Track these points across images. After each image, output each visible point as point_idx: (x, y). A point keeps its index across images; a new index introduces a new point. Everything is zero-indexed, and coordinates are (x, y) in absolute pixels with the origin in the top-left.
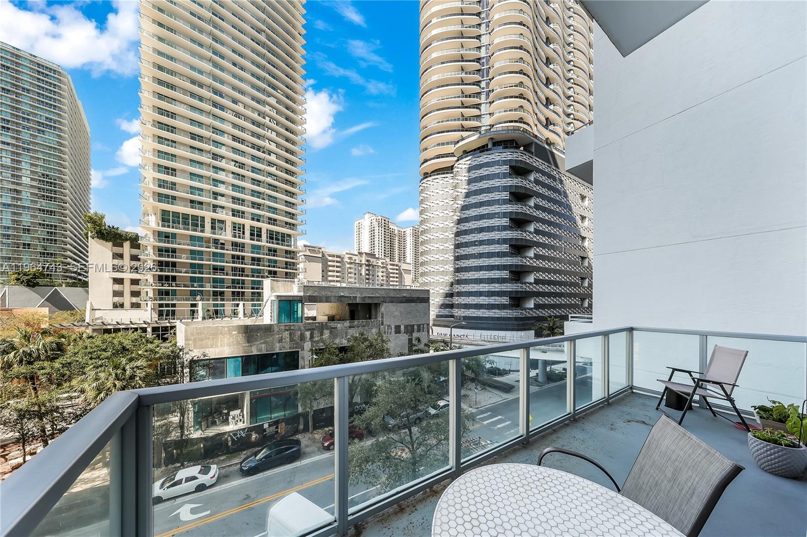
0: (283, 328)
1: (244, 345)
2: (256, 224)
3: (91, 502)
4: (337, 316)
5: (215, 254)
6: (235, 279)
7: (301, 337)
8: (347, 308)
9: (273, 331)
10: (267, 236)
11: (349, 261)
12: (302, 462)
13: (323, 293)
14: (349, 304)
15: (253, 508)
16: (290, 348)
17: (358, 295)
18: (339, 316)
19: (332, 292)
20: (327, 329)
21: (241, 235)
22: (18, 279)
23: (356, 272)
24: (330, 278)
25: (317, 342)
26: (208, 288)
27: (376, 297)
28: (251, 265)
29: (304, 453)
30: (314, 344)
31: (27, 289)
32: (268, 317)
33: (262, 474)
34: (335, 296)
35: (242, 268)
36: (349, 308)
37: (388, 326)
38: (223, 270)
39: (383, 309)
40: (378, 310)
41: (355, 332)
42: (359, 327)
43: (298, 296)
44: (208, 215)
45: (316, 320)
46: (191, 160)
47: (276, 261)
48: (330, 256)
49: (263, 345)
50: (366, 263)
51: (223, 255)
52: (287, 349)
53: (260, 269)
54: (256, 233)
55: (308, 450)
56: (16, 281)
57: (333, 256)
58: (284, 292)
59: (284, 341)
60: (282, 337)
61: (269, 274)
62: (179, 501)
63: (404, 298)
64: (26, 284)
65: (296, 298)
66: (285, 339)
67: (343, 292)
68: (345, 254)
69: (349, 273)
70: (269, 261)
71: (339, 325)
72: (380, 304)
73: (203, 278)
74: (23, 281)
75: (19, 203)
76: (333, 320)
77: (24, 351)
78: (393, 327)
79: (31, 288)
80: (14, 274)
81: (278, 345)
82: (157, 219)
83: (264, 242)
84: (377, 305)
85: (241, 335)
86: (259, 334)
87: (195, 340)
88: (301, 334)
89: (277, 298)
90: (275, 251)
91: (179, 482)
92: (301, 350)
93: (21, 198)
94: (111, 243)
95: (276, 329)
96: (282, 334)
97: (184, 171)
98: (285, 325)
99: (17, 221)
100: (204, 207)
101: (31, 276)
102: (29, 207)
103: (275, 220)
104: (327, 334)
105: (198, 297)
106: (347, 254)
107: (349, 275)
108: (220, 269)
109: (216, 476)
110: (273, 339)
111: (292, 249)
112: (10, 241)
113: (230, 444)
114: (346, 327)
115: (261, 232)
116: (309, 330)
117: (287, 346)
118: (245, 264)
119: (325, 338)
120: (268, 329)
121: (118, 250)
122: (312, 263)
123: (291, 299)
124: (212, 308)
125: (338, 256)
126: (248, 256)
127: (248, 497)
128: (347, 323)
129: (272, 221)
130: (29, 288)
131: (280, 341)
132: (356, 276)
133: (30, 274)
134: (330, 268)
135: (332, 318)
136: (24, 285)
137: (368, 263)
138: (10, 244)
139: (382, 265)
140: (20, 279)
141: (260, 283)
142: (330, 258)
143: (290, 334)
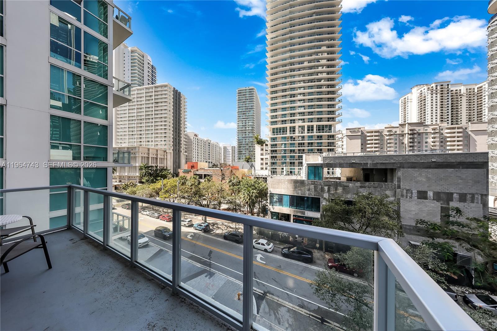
0: (310, 182)
1: (291, 189)
2: (310, 124)
3: (238, 236)
4: (354, 178)
5: (291, 144)
6: (299, 155)
7: (321, 190)
8: (362, 172)
9: (305, 184)
10: (317, 129)
11: (388, 134)
12: (312, 266)
13: (337, 161)
14: (363, 169)
15: (280, 273)
16: (314, 195)
17: (369, 162)
18: (355, 178)
19: (345, 160)
20: (341, 186)
21: (303, 132)
23: (397, 142)
24: (368, 150)
25: (333, 194)
26: (288, 160)
27: (390, 163)
28: (307, 147)
29: (315, 262)
30: (331, 196)
32: (303, 175)
33: (290, 260)
34: (347, 163)
35: (303, 149)
36: (363, 172)
37: (407, 190)
38: (294, 151)
39: (399, 173)
40: (394, 175)
41: (364, 192)
42: (370, 187)
43: (319, 164)
44: (288, 125)
45: (340, 180)
46: (282, 102)
47: (321, 143)
48: (368, 132)
49: (300, 191)
50: (410, 132)
51: (294, 144)
52: (313, 196)
53: (312, 149)
54: (310, 129)
55: (318, 261)
56: (245, 161)
57: (372, 132)
58: (313, 162)
59: (311, 190)
60: (310, 188)
61: (317, 151)
62: (259, 251)
63: (434, 164)
65: (318, 165)
66: (311, 189)
67: (354, 160)
68: (384, 128)
69: (388, 144)
70: (318, 143)
71: (350, 184)
72: (396, 169)
73: (286, 156)
76: (351, 181)
78: (415, 192)
81: (307, 192)
82: (271, 132)
83: (315, 133)
84: (393, 171)
85: (289, 184)
86: (297, 185)
87: (271, 184)
88: (321, 188)
89: (307, 165)
90: (321, 137)
91: (259, 244)
92: (322, 198)
94: (260, 145)
95: (306, 182)
96: (310, 186)
97: (279, 109)
98: (312, 181)
100: (287, 122)
103: (321, 118)
104: (340, 190)
105: (284, 165)
106: (386, 128)
107: (388, 145)
108: (293, 151)
109: (272, 249)
110: (305, 188)
111: (332, 133)
113: (280, 237)
114: (357, 187)
115: (313, 128)
116: (327, 185)
117: (313, 194)
118: (304, 147)
119: (339, 192)
120: (302, 182)
121: (262, 147)
122: (353, 140)
123: (315, 165)
124: (289, 170)
125: (378, 132)
126: (306, 142)
127: (280, 267)
128: (358, 184)
129: (320, 120)
131: (309, 190)
132: (397, 145)
134: (369, 142)
135: (349, 179)
137: (412, 132)
139: (433, 131)
141: (302, 157)
142: (368, 134)
143: (315, 186)
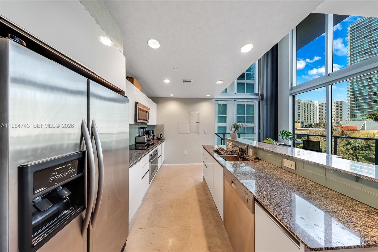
22: (370, 117)
31: (374, 122)
56: (369, 118)
64: (374, 119)
74: (373, 118)
75: (371, 83)
77: (353, 146)
79: (377, 121)
80: (368, 115)
93: (372, 80)
99: (370, 91)
101: (377, 115)
102: (376, 83)
112: (367, 101)
130: (376, 121)
133: (377, 114)
136: (373, 120)
138: (367, 102)
140: (371, 117)
